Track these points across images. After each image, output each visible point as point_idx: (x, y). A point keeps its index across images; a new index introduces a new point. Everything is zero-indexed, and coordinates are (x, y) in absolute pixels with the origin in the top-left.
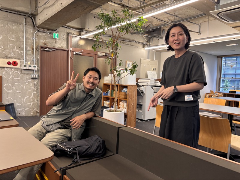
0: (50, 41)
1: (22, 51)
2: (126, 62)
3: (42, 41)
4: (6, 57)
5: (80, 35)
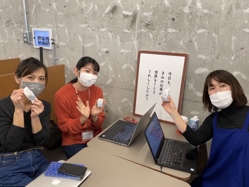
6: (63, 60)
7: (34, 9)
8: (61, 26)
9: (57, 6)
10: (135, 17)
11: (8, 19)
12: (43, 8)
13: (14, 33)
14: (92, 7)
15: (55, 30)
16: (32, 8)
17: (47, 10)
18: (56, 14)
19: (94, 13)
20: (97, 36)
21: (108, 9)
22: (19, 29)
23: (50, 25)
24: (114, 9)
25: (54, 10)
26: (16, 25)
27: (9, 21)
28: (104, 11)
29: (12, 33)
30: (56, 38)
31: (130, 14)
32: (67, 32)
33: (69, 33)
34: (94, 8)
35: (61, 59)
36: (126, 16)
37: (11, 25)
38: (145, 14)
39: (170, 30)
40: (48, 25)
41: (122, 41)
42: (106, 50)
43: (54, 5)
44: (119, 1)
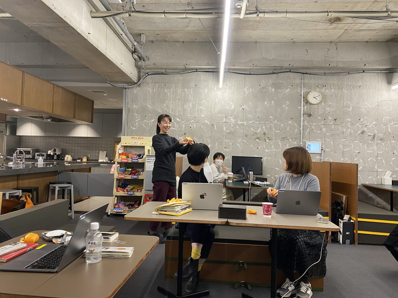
6: (328, 159)
7: (307, 131)
8: (328, 140)
9: (326, 130)
10: (374, 136)
11: (284, 136)
12: (315, 131)
13: (288, 145)
14: (349, 131)
17: (318, 132)
18: (325, 134)
19: (351, 134)
20: (352, 145)
21: (360, 132)
23: (320, 140)
24: (363, 132)
25: (323, 132)
26: (290, 140)
28: (357, 133)
29: (285, 144)
30: (324, 147)
31: (372, 134)
33: (333, 144)
34: (351, 131)
35: (326, 158)
36: (370, 135)
37: (286, 140)
38: (379, 135)
39: (392, 142)
41: (367, 146)
42: (358, 151)
43: (324, 129)
44: (365, 129)
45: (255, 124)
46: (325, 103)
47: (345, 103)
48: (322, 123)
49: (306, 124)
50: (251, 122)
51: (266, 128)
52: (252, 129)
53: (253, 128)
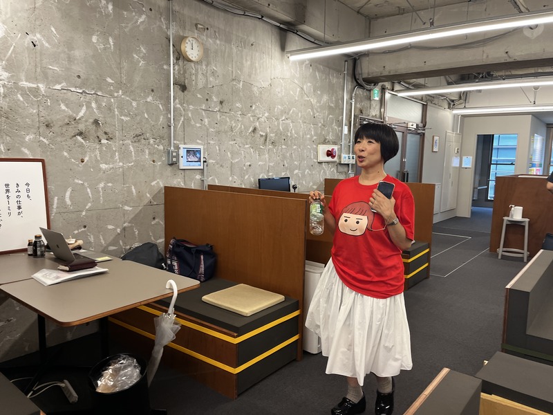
0: (366, 103)
1: (340, 128)
2: (433, 137)
3: (358, 106)
4: (325, 142)
5: (393, 90)
6: (212, 179)
7: (181, 122)
8: (212, 142)
9: (209, 122)
10: (266, 137)
11: (138, 132)
12: (193, 123)
13: (147, 152)
15: (205, 147)
16: (179, 121)
17: (198, 125)
18: (208, 129)
19: (241, 132)
20: (242, 152)
21: (251, 129)
22: (156, 146)
23: (200, 142)
24: (255, 130)
25: (205, 126)
26: (152, 141)
27: (140, 135)
28: (248, 130)
29: (143, 151)
30: (206, 156)
31: (264, 134)
32: (218, 148)
33: (219, 150)
34: (241, 127)
35: (210, 178)
36: (262, 136)
37: (143, 141)
38: (271, 135)
39: (283, 147)
40: (198, 141)
41: (259, 155)
42: (249, 163)
43: (206, 120)
44: (257, 124)
45: (70, 93)
46: (207, 66)
47: (234, 72)
48: (204, 108)
49: (178, 106)
50: (58, 87)
51: (99, 107)
52: (63, 107)
53: (67, 106)
